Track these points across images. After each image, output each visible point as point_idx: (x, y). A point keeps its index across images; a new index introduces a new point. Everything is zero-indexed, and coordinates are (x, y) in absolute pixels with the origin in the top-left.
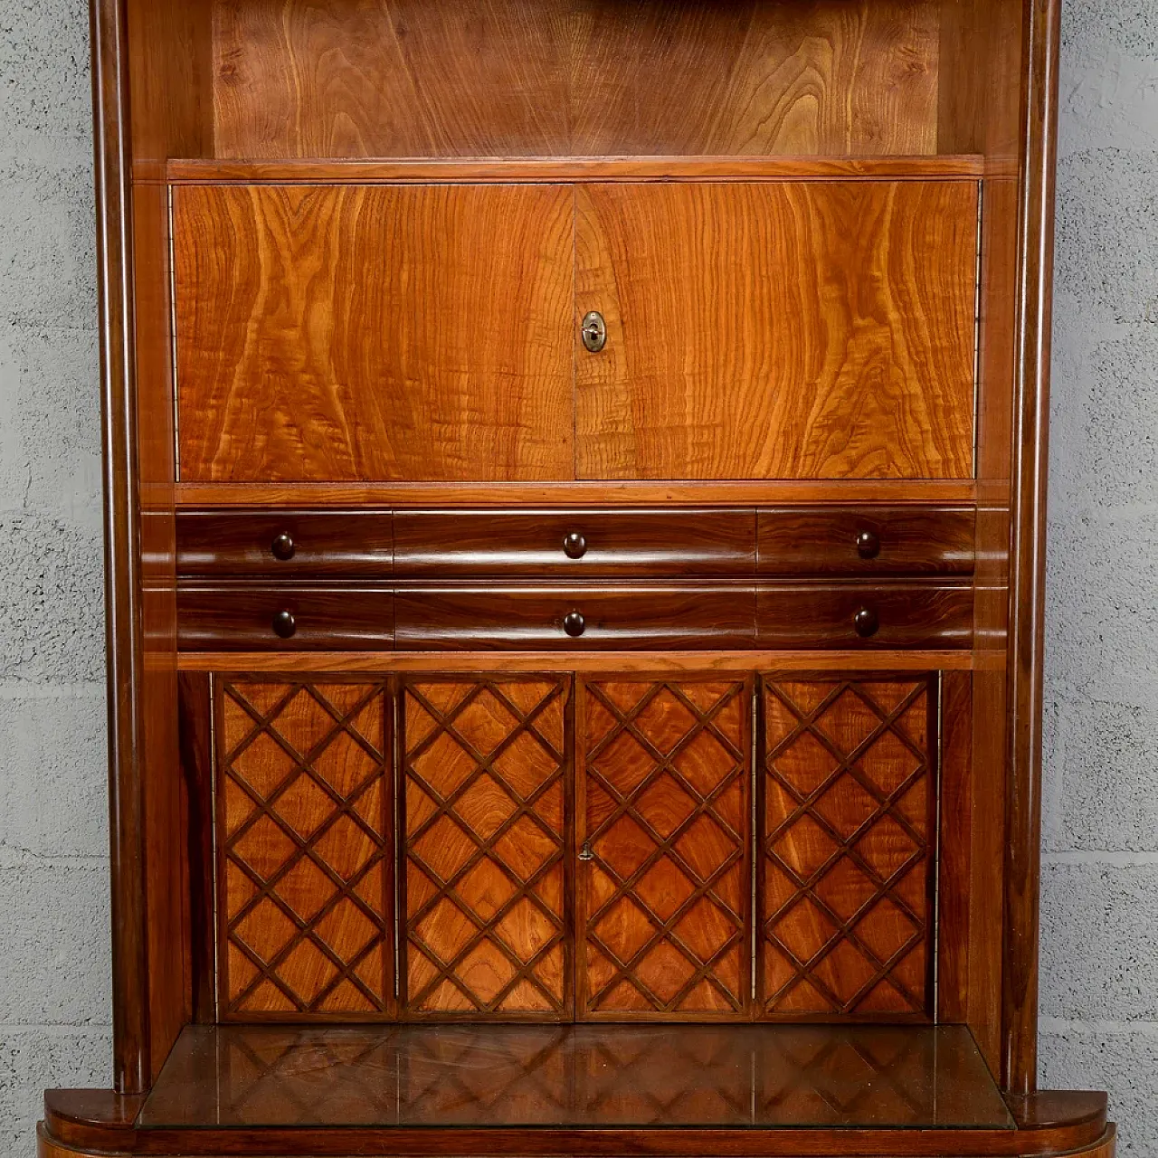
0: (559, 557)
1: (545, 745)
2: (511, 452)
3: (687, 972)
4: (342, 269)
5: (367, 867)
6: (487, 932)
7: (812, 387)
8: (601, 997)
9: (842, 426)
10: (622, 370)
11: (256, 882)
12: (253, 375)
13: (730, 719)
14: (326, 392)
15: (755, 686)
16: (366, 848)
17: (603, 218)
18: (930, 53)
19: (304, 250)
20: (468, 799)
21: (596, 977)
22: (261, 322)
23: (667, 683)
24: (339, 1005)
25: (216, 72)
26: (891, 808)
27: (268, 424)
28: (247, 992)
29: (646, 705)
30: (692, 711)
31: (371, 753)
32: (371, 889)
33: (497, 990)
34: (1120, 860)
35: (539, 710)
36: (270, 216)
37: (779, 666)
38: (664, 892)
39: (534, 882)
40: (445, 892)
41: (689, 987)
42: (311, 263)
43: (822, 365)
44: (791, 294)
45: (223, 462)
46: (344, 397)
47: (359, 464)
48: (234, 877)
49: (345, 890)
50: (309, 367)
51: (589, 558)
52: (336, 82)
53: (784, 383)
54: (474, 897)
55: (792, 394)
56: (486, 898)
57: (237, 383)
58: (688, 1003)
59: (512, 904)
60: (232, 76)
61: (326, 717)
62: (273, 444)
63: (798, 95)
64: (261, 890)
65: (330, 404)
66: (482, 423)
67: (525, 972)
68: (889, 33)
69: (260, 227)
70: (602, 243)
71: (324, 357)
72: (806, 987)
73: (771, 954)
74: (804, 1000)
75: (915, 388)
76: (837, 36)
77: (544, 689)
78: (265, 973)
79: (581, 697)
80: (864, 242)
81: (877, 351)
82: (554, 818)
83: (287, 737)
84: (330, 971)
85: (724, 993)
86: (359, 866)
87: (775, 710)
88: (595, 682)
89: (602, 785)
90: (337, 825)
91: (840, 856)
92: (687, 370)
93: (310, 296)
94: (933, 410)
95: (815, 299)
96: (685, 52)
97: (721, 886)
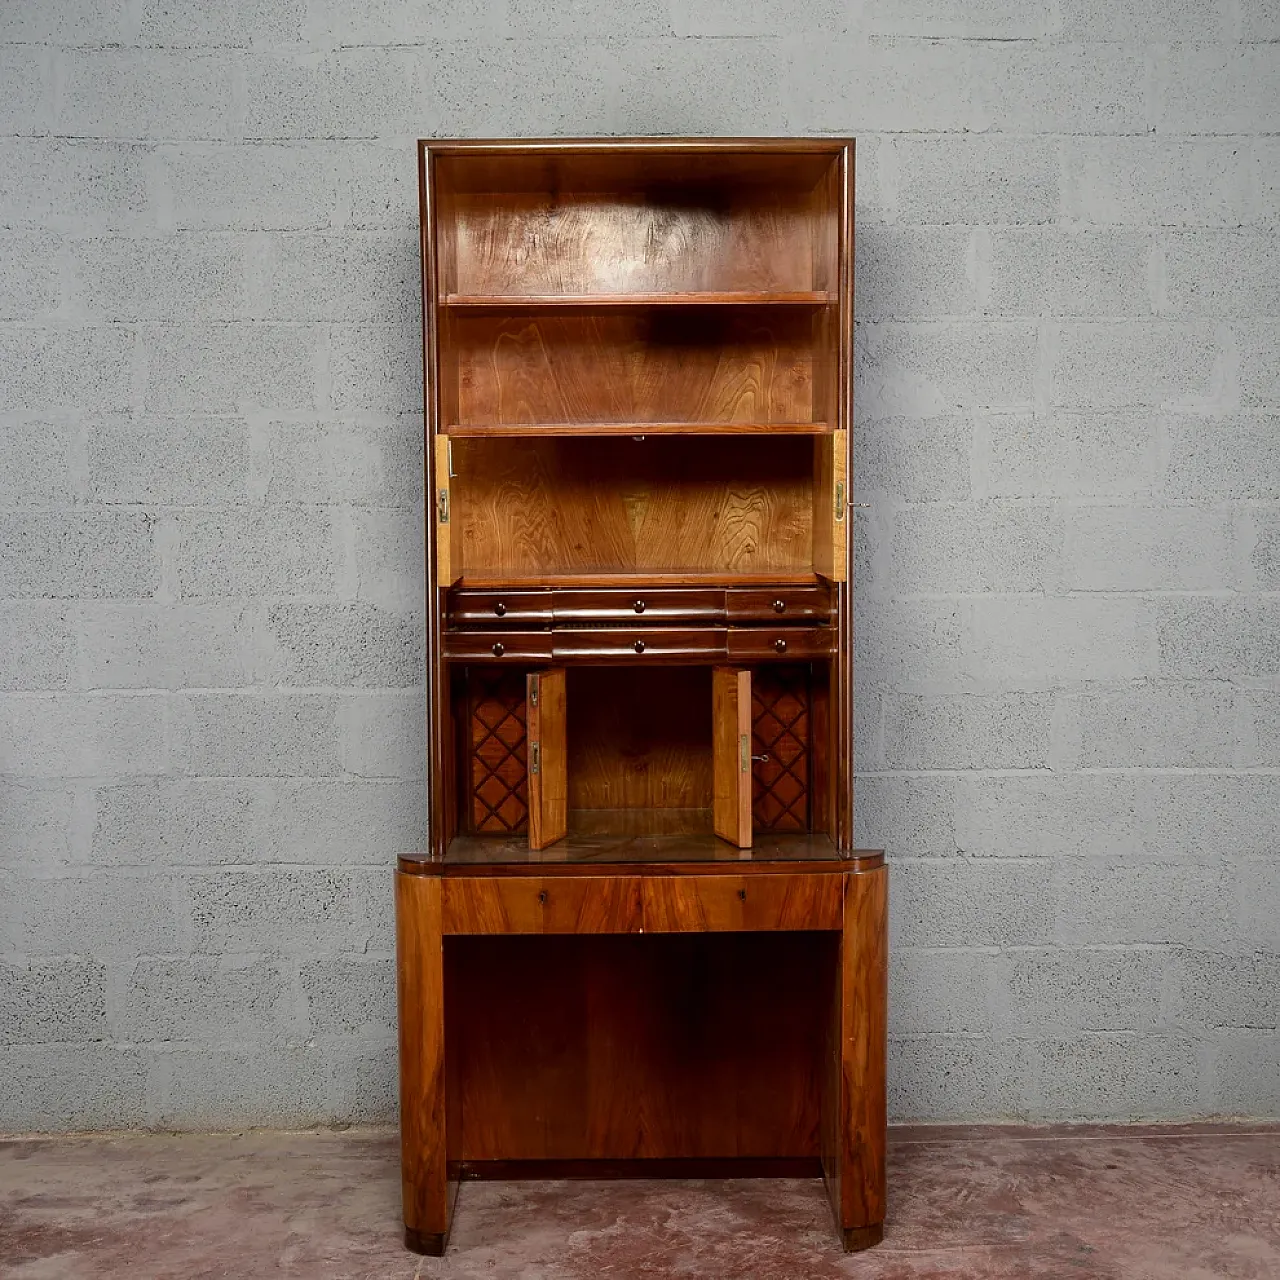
0: (631, 612)
11: (488, 768)
18: (808, 371)
25: (460, 382)
26: (789, 729)
28: (484, 822)
34: (914, 774)
48: (477, 766)
51: (647, 612)
52: (519, 384)
60: (468, 382)
63: (745, 391)
64: (491, 771)
68: (789, 362)
76: (763, 362)
78: (494, 812)
96: (689, 371)
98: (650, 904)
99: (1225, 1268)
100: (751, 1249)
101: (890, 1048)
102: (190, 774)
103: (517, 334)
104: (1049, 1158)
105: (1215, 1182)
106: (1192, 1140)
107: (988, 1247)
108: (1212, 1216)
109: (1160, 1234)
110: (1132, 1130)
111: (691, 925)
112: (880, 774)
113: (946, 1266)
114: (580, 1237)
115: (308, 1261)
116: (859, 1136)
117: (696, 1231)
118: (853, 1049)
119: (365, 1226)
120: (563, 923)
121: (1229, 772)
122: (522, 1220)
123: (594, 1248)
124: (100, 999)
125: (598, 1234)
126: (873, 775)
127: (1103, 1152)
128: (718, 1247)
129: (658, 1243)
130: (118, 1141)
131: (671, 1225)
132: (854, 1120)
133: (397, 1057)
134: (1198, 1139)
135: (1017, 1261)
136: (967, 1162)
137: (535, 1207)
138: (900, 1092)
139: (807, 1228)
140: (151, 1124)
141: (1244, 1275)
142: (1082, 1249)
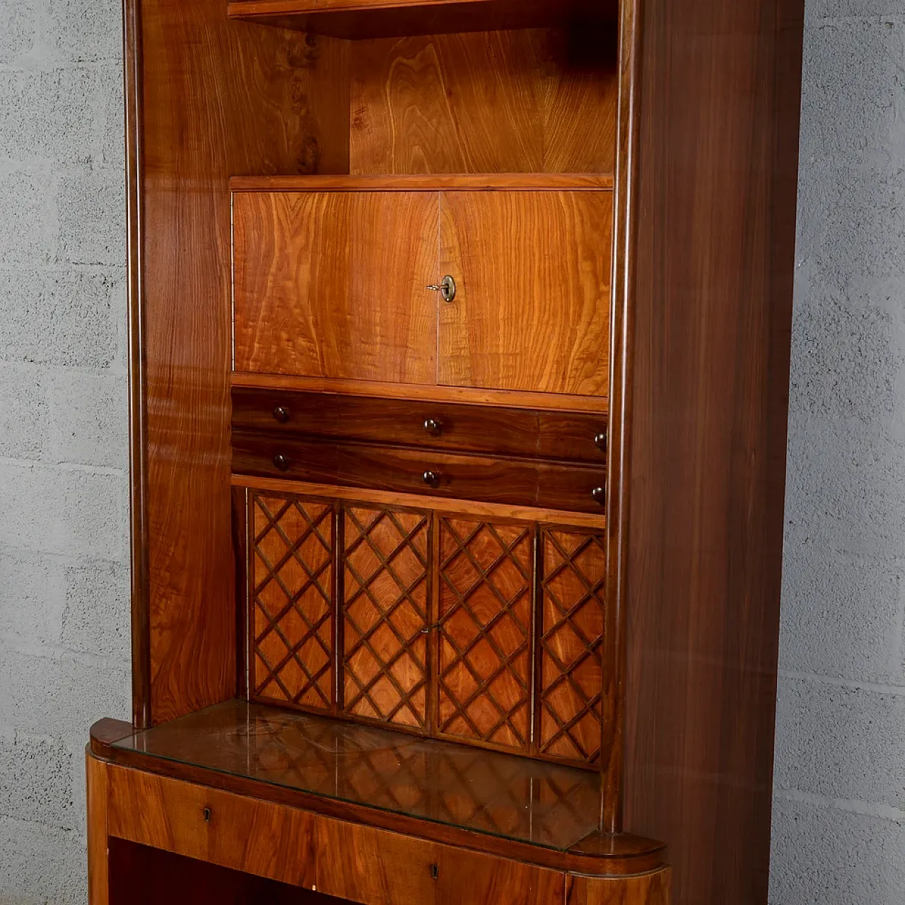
1: (418, 556)
2: (403, 364)
3: (497, 718)
4: (315, 243)
5: (323, 619)
6: (386, 670)
7: (574, 331)
9: (592, 359)
10: (464, 314)
11: (269, 619)
12: (271, 309)
13: (523, 552)
14: (306, 320)
15: (536, 532)
16: (323, 609)
17: (455, 214)
19: (296, 233)
20: (376, 584)
21: (444, 712)
22: (275, 276)
23: (489, 524)
24: (309, 702)
25: (352, 122)
27: (278, 338)
28: (264, 685)
29: (474, 536)
30: (502, 544)
31: (326, 548)
32: (326, 633)
33: (391, 709)
35: (415, 532)
36: (281, 211)
37: (550, 520)
38: (484, 662)
39: (411, 643)
40: (364, 641)
41: (498, 726)
42: (300, 240)
43: (580, 316)
44: (562, 267)
45: (255, 360)
46: (316, 324)
47: (323, 366)
48: (259, 615)
49: (313, 631)
50: (298, 305)
52: (414, 125)
53: (557, 329)
54: (379, 648)
55: (562, 335)
56: (386, 649)
57: (263, 313)
58: (495, 738)
59: (399, 655)
60: (359, 125)
61: (304, 523)
62: (281, 351)
64: (271, 624)
65: (309, 330)
66: (387, 345)
67: (406, 700)
69: (275, 217)
70: (454, 231)
71: (306, 300)
74: (563, 749)
77: (418, 519)
78: (274, 675)
79: (437, 526)
82: (422, 603)
83: (285, 533)
84: (305, 680)
85: (517, 734)
86: (320, 617)
87: (550, 550)
88: (446, 518)
89: (448, 586)
90: (309, 590)
91: (586, 656)
92: (501, 316)
93: (299, 263)
95: (576, 271)
97: (516, 664)
98: (324, 854)
103: (413, 57)
111: (371, 896)
120: (228, 855)
126: (884, 689)
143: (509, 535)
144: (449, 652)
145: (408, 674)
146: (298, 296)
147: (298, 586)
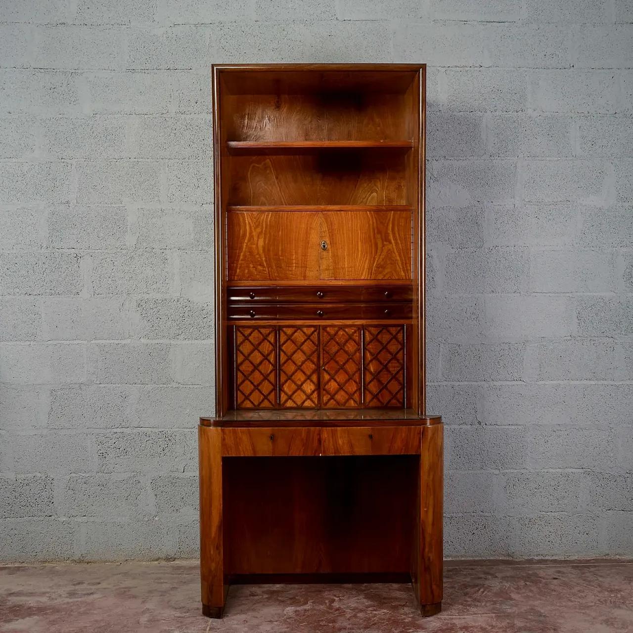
1: (313, 342)
2: (305, 273)
3: (347, 397)
4: (265, 231)
5: (271, 372)
6: (299, 387)
7: (374, 258)
8: (327, 403)
9: (381, 267)
10: (330, 254)
11: (245, 376)
12: (245, 256)
13: (356, 336)
14: (262, 260)
15: (363, 328)
16: (271, 367)
17: (326, 219)
18: (403, 183)
19: (257, 227)
20: (295, 356)
21: (325, 399)
22: (247, 243)
23: (341, 328)
24: (264, 405)
26: (394, 357)
27: (248, 267)
28: (243, 402)
29: (337, 333)
30: (348, 334)
31: (272, 345)
32: (272, 378)
33: (302, 401)
34: (456, 384)
35: (312, 334)
36: (249, 219)
37: (367, 323)
38: (341, 377)
39: (310, 376)
40: (289, 378)
41: (348, 400)
42: (259, 230)
43: (377, 253)
44: (369, 237)
45: (238, 276)
46: (266, 261)
47: (269, 276)
48: (239, 374)
49: (266, 378)
50: (258, 254)
53: (368, 257)
54: (296, 380)
55: (370, 260)
56: (299, 380)
57: (241, 258)
58: (347, 405)
59: (305, 381)
61: (261, 336)
62: (249, 272)
63: (372, 193)
64: (246, 378)
65: (263, 263)
66: (298, 267)
67: (309, 397)
68: (393, 179)
69: (247, 222)
70: (326, 225)
71: (261, 252)
72: (375, 400)
73: (367, 392)
74: (374, 403)
75: (398, 258)
76: (381, 179)
77: (313, 329)
78: (247, 398)
79: (321, 331)
80: (386, 225)
81: (389, 250)
82: (315, 360)
83: (252, 341)
84: (262, 397)
85: (355, 402)
86: (269, 371)
87: (367, 334)
88: (325, 327)
89: (327, 352)
90: (264, 362)
91: (383, 369)
92: (346, 254)
93: (258, 237)
94: (402, 263)
95: (375, 238)
96: (345, 183)
97: (354, 376)
98: (325, 441)
99: (612, 624)
100: (375, 615)
101: (445, 521)
102: (97, 382)
103: (260, 164)
104: (524, 575)
105: (607, 585)
106: (595, 566)
107: (494, 615)
108: (606, 601)
109: (580, 609)
110: (565, 561)
111: (345, 452)
112: (440, 384)
113: (473, 623)
114: (290, 610)
115: (153, 621)
116: (429, 559)
117: (349, 607)
118: (426, 514)
119: (182, 605)
120: (282, 450)
121: (612, 383)
122: (261, 602)
123: (297, 615)
124: (51, 496)
125: (298, 609)
126: (436, 384)
127: (551, 572)
128: (358, 615)
129: (329, 613)
130: (59, 567)
131: (336, 605)
132: (427, 550)
133: (199, 524)
134: (598, 566)
135: (508, 621)
136: (483, 576)
137: (267, 596)
138: (450, 543)
139: (404, 606)
140: (76, 558)
141: (622, 627)
142: (541, 615)
143: (350, 331)
144: (327, 377)
145: (309, 387)
146: (258, 250)
147: (258, 361)
